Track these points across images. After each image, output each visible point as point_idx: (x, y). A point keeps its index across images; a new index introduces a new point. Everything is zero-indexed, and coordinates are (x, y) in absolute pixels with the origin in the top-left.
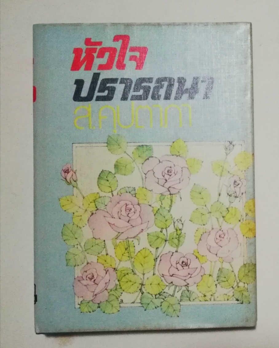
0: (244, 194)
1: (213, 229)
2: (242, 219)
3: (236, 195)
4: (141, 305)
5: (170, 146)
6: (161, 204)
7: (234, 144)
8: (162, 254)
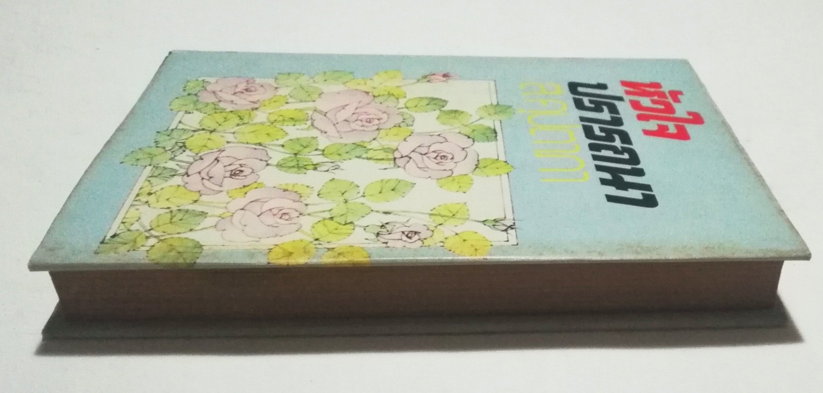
0: (385, 245)
1: (307, 205)
2: (321, 243)
3: (382, 234)
4: (170, 129)
5: (497, 158)
6: (374, 149)
7: (509, 232)
8: (268, 150)
